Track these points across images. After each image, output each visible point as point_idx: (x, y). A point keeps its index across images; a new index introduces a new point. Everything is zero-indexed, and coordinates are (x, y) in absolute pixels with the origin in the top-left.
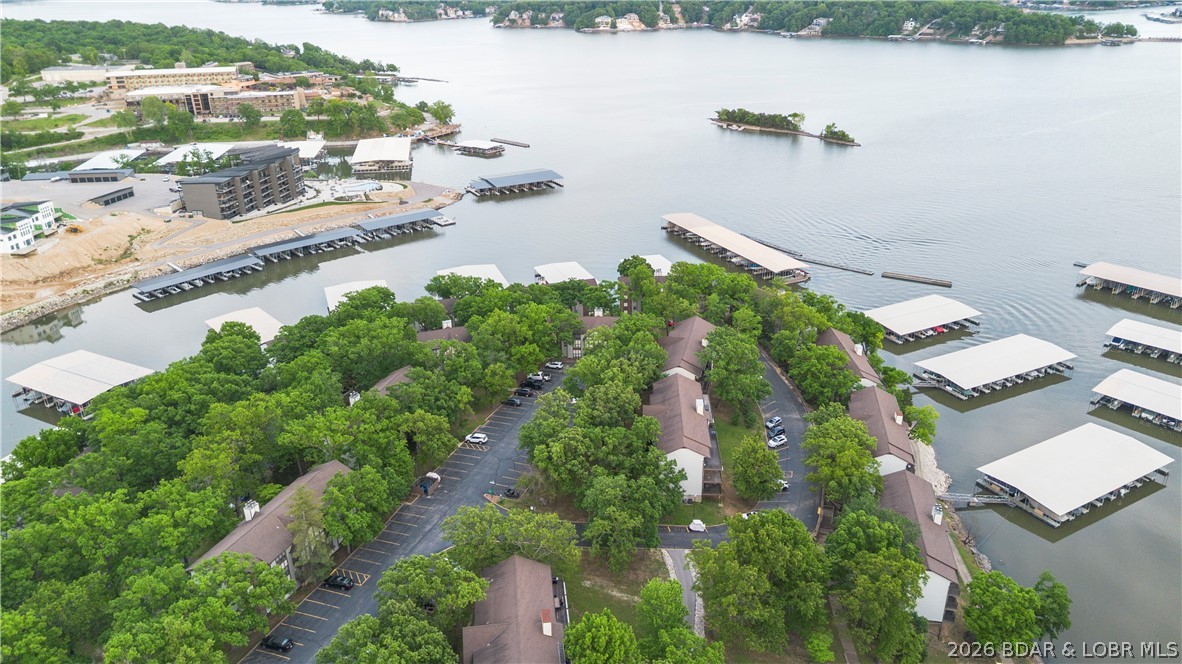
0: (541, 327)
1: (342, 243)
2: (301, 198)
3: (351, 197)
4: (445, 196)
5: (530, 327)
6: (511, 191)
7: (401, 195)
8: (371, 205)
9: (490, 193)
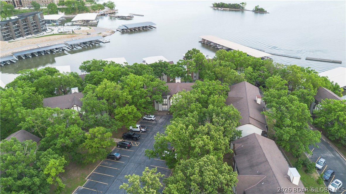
0: (138, 92)
1: (57, 50)
2: (44, 32)
3: (66, 32)
4: (107, 32)
5: (130, 91)
6: (135, 30)
7: (88, 31)
8: (74, 35)
9: (125, 31)
